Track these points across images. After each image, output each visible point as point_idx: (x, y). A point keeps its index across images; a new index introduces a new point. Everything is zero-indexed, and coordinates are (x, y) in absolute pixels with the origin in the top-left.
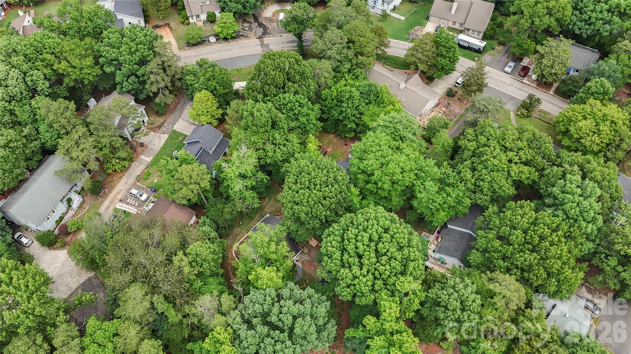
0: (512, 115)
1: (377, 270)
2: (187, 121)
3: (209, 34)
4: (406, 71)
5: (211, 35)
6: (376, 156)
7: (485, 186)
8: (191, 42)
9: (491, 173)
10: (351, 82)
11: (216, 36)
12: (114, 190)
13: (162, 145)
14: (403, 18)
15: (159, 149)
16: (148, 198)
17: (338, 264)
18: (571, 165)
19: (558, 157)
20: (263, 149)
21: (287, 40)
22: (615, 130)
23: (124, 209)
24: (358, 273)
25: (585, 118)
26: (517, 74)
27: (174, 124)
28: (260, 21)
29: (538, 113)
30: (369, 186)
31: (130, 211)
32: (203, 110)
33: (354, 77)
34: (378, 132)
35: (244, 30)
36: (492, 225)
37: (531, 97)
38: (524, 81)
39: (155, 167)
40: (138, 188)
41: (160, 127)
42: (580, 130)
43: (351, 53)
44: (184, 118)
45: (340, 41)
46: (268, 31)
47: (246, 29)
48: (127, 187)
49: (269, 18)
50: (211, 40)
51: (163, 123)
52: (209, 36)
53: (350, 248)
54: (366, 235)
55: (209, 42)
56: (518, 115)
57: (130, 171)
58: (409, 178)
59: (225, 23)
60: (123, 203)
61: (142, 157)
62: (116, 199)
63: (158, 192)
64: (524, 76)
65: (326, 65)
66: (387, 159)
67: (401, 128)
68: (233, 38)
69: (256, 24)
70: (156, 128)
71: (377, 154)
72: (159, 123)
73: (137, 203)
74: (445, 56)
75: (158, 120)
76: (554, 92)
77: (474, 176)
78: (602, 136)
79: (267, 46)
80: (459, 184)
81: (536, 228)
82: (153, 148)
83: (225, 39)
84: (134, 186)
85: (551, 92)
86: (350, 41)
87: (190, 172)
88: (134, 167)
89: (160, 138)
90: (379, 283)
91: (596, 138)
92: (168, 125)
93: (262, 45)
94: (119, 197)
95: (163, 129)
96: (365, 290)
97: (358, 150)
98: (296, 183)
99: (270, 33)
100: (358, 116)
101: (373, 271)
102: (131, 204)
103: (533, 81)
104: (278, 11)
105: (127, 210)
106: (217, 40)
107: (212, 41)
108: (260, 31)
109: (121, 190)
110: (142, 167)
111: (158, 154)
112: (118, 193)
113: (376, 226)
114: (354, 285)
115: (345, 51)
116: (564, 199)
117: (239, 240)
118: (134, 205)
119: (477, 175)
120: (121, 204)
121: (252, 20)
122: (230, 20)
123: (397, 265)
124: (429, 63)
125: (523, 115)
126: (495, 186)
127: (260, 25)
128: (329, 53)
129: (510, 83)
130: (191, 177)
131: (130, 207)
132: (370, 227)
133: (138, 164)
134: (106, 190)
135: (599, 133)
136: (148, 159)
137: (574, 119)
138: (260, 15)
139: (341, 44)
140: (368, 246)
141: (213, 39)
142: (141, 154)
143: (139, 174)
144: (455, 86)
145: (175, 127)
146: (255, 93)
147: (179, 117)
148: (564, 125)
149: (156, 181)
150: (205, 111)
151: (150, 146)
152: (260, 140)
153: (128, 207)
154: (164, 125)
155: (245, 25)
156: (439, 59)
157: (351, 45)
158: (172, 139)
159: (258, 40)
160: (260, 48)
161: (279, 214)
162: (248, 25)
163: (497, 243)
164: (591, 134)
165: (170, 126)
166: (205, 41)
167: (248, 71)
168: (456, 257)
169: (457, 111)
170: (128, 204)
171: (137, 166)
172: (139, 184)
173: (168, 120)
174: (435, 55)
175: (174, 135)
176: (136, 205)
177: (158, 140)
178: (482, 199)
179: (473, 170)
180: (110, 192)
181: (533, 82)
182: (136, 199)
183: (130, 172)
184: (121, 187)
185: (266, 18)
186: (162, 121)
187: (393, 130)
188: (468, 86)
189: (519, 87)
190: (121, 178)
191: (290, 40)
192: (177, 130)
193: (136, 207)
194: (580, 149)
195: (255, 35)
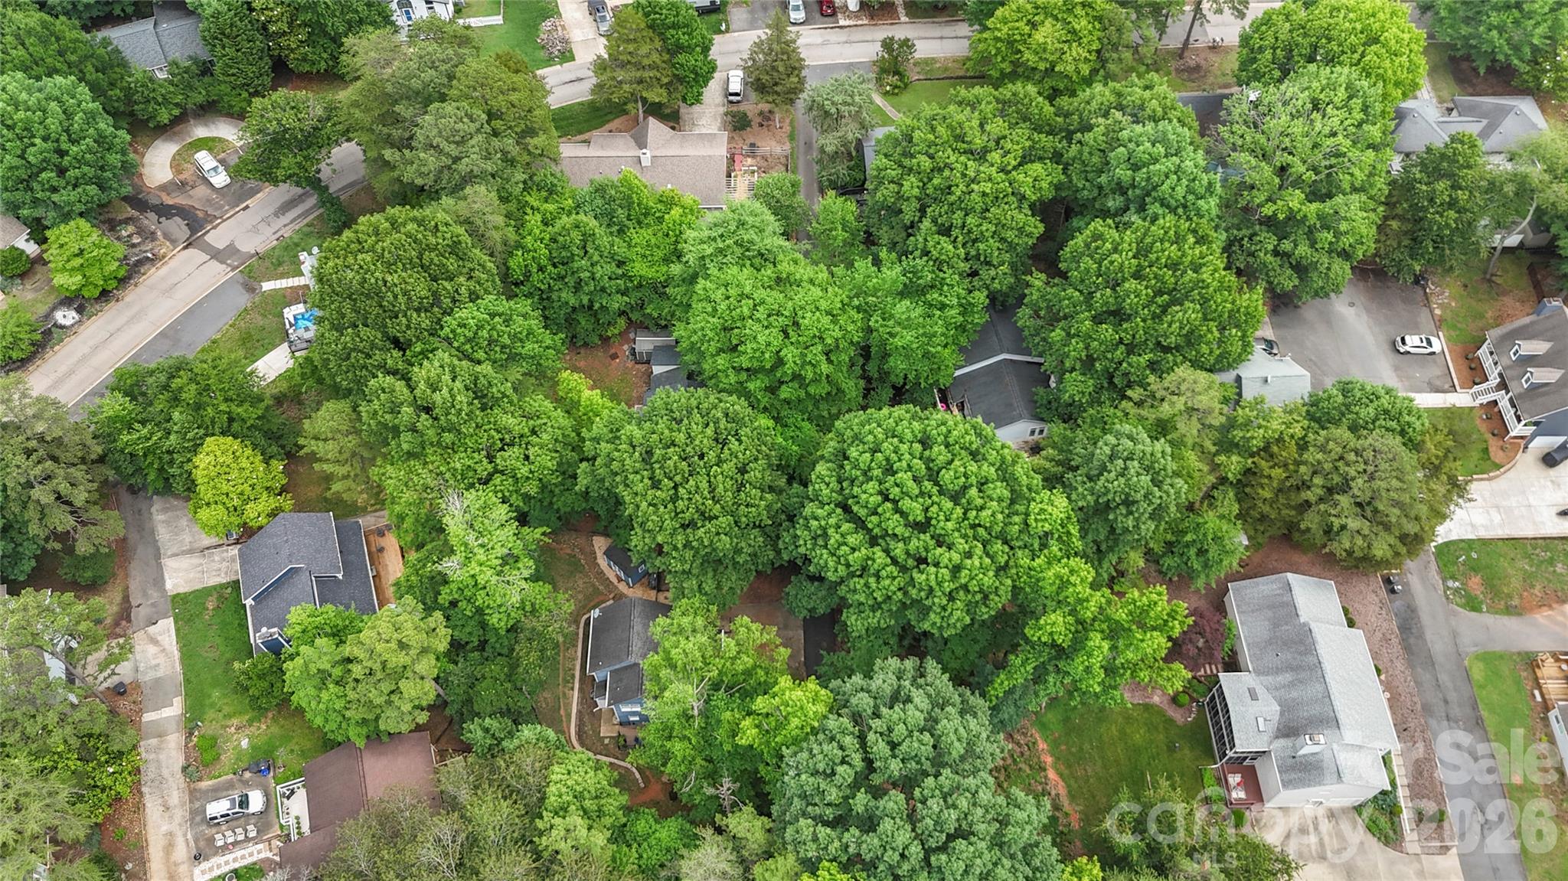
0: (878, 100)
1: (979, 525)
2: (191, 552)
3: (42, 309)
4: (608, 127)
5: (54, 309)
6: (759, 320)
7: (990, 247)
8: (15, 355)
9: (988, 215)
10: (551, 207)
11: (70, 300)
12: (151, 850)
13: (177, 654)
14: (497, 20)
15: (178, 668)
16: (267, 795)
17: (895, 574)
18: (1106, 115)
19: (1067, 115)
20: (496, 471)
21: (272, 210)
22: (1095, 18)
23: (226, 869)
24: (956, 557)
25: (1033, 25)
26: (818, 16)
27: (159, 581)
28: (154, 201)
29: (918, 69)
30: (785, 392)
31: (245, 862)
32: (240, 488)
33: (544, 194)
34: (713, 271)
35: (134, 246)
36: (1068, 307)
37: (887, 44)
38: (842, 23)
39: (210, 714)
40: (215, 794)
41: (125, 614)
42: (1045, 50)
43: (509, 143)
44: (175, 550)
45: (473, 127)
46: (200, 214)
47: (136, 240)
48: (180, 814)
49: (172, 183)
50: (61, 321)
51: (126, 599)
52: (48, 316)
53: (894, 523)
54: (904, 477)
55: (62, 327)
56: (887, 92)
57: (149, 773)
58: (852, 325)
59: (81, 252)
60: (207, 859)
61: (148, 717)
62: (176, 865)
63: (280, 763)
64: (834, 14)
65: (481, 197)
66: (786, 313)
67: (751, 235)
68: (123, 281)
69: (153, 216)
70: (117, 624)
71: (758, 315)
72: (115, 609)
73: (250, 827)
74: (689, 46)
75: (106, 603)
76: (907, 15)
77: (955, 241)
78: (1085, 40)
79: (231, 250)
80: (941, 275)
81: (1153, 257)
82: (160, 674)
83: (105, 295)
84: (196, 798)
85: (904, 19)
86: (491, 116)
87: (396, 636)
88: (152, 756)
89: (154, 641)
90: (998, 546)
91: (1076, 51)
92: (145, 594)
93: (217, 255)
94: (181, 852)
95: (139, 614)
96: (989, 580)
97: (711, 334)
98: (656, 485)
99: (209, 218)
100: (620, 272)
101: (970, 533)
102: (235, 844)
103: (856, 15)
104: (178, 153)
105: (237, 865)
106: (80, 310)
107: (68, 322)
108: (177, 227)
109: (171, 834)
110: (174, 741)
111: (187, 681)
112: (169, 847)
113: (904, 448)
114: (965, 588)
115: (496, 142)
116: (1149, 179)
117: (569, 716)
118: (247, 839)
119: (961, 238)
120: (205, 865)
121: (135, 213)
122: (90, 240)
123: (1000, 490)
124: (665, 80)
125: (896, 87)
126: (1010, 235)
127: (164, 211)
128: (463, 167)
129: (819, 40)
130: (402, 646)
131: (239, 854)
132: (894, 458)
133: (154, 741)
134: (129, 866)
135: (1075, 35)
136: (174, 709)
137: (1018, 37)
138: (139, 188)
139: (478, 131)
140: (922, 494)
141: (66, 317)
142: (140, 712)
143: (181, 761)
144: (731, 102)
145: (169, 585)
146: (378, 356)
147: (158, 556)
148: (1003, 60)
149: (245, 743)
150: (247, 488)
151: (142, 678)
152: (476, 455)
153: (230, 857)
154: (134, 603)
155: (124, 233)
156: (681, 58)
157: (498, 124)
158: (190, 620)
159: (190, 251)
160: (216, 267)
161: (601, 598)
162: (131, 229)
163: (1107, 331)
164: (1066, 47)
165: (154, 595)
166: (47, 333)
167: (237, 336)
168: (1019, 418)
169: (778, 150)
170: (225, 848)
171: (158, 749)
172: (205, 784)
173: (134, 586)
174: (666, 57)
175: (186, 608)
176: (252, 834)
177: (152, 649)
178: (1000, 277)
179: (945, 231)
180: (143, 862)
181: (857, 17)
182: (234, 823)
183: (151, 776)
184: (164, 828)
185: (163, 188)
186: (118, 598)
187: (738, 251)
188: (776, 84)
189: (844, 39)
190: (139, 807)
191: (278, 204)
192: (182, 590)
193: (256, 840)
194: (1061, 86)
195: (174, 242)
